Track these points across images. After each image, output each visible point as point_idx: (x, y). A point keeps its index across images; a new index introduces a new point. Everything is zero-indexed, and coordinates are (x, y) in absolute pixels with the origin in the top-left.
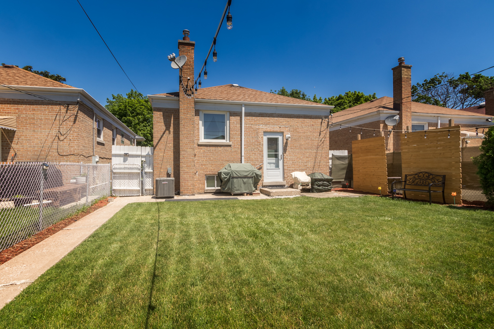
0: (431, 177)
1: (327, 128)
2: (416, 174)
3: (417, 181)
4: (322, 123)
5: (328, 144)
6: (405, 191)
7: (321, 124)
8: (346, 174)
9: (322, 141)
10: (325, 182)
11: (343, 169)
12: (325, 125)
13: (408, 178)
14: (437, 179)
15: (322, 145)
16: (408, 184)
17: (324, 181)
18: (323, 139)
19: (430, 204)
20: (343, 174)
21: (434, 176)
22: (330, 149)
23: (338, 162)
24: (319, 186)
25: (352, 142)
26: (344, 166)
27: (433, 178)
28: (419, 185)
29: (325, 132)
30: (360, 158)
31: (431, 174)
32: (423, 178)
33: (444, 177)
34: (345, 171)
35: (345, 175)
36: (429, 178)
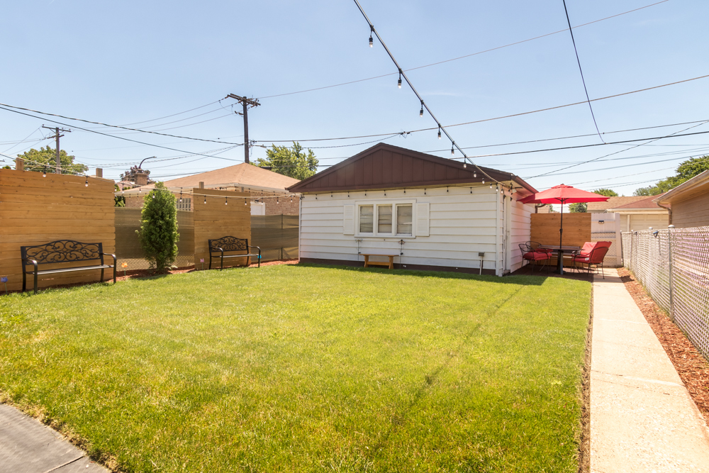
0: (79, 246)
2: (48, 245)
3: (51, 255)
13: (29, 253)
14: (90, 249)
21: (84, 245)
27: (82, 248)
31: (79, 243)
32: (65, 250)
33: (100, 244)
36: (76, 249)
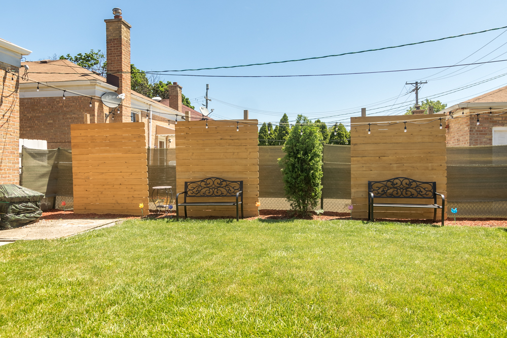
0: (224, 183)
1: (16, 91)
2: (202, 181)
3: (204, 190)
4: (5, 78)
5: (17, 125)
6: (185, 207)
7: (4, 81)
8: (48, 185)
9: (6, 118)
10: (30, 204)
11: (43, 176)
12: (11, 84)
13: (189, 187)
14: (233, 186)
15: (6, 126)
16: (190, 196)
17: (27, 202)
18: (8, 114)
19: (238, 220)
20: (43, 186)
21: (228, 183)
22: (21, 137)
23: (33, 162)
24: (18, 213)
25: (72, 126)
26: (44, 170)
27: (227, 185)
28: (208, 196)
29: (11, 99)
30: (90, 155)
31: (224, 181)
32: (213, 186)
33: (242, 182)
34: (46, 181)
35: (46, 187)
36: (222, 186)
